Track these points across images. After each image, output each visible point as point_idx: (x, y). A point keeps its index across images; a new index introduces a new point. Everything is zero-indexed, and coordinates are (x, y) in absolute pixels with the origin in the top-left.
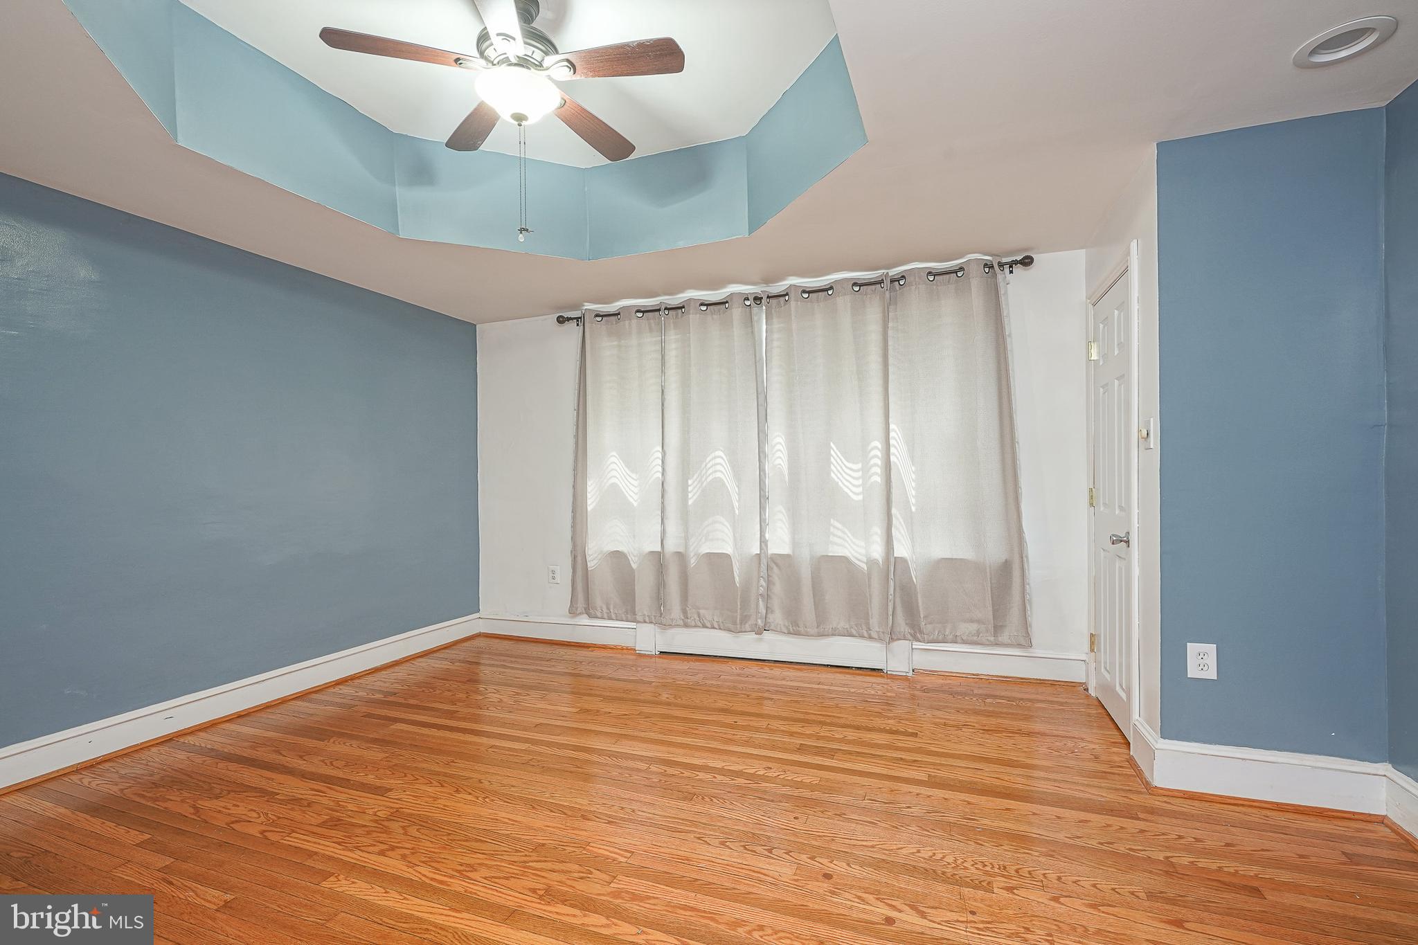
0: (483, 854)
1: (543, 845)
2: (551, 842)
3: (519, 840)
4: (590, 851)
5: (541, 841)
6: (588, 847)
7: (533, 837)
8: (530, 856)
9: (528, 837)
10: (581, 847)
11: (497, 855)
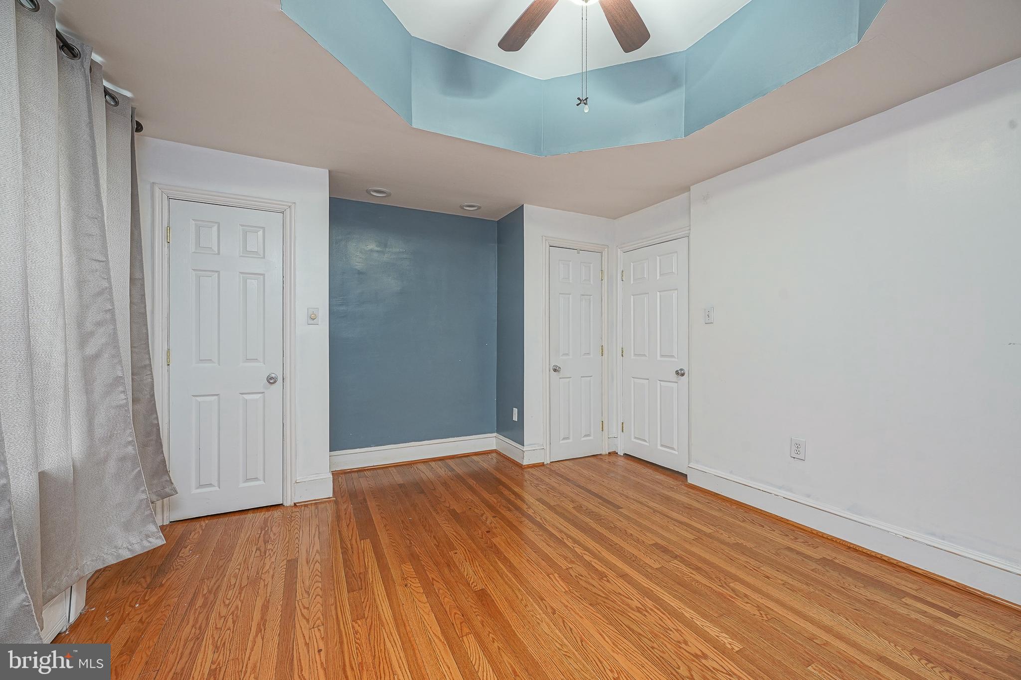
0: (630, 617)
1: (591, 605)
2: (585, 604)
3: (604, 616)
4: (569, 588)
5: (591, 607)
6: (567, 590)
7: (595, 613)
8: (602, 601)
9: (598, 615)
10: (571, 592)
11: (621, 611)
